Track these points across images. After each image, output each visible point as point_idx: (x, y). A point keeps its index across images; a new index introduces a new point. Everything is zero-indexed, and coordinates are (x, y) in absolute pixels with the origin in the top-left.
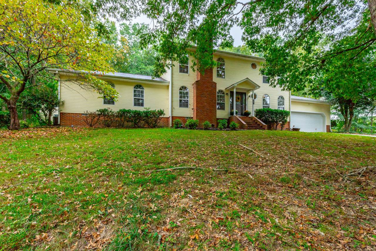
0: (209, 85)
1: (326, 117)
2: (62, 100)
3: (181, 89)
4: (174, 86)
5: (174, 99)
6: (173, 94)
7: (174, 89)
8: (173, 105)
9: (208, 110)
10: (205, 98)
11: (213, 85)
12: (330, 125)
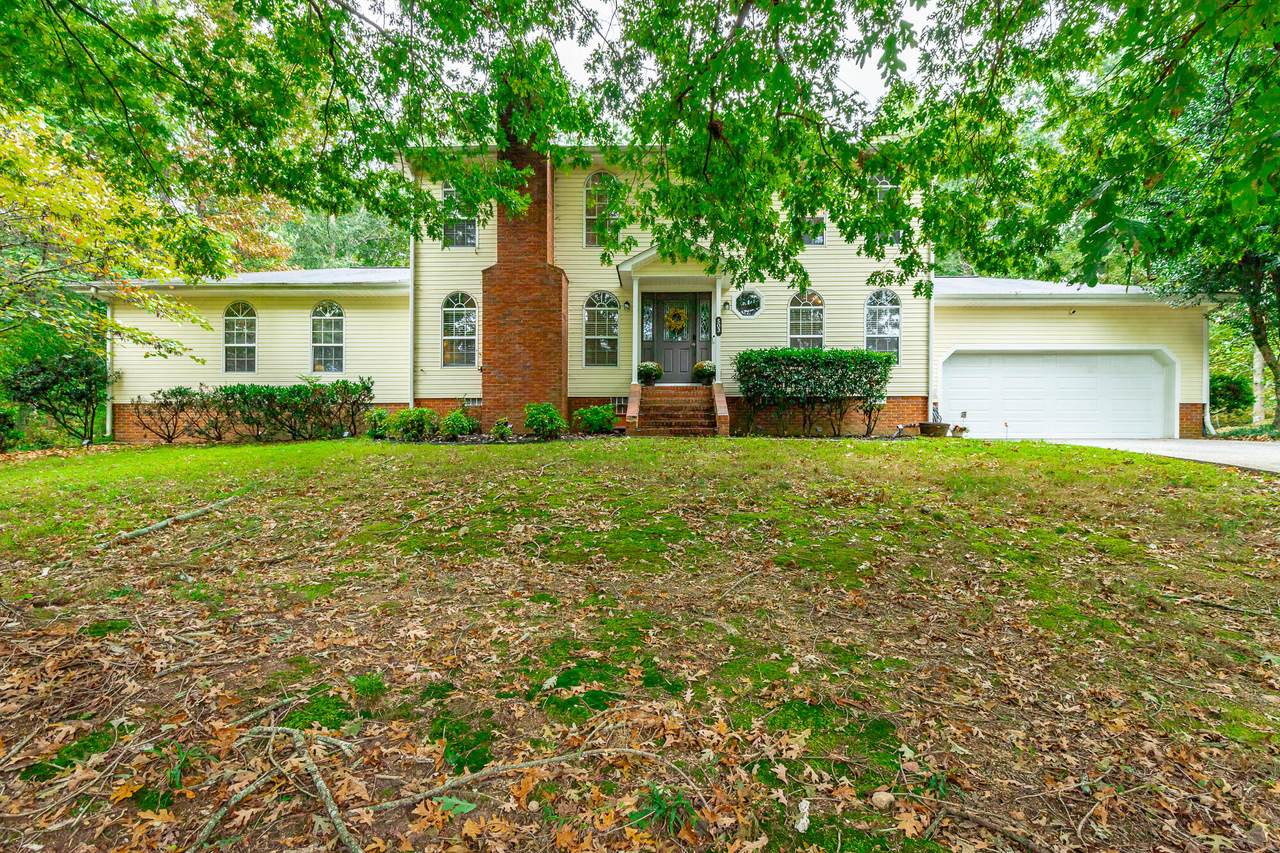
0: (533, 279)
1: (1178, 367)
2: (116, 368)
3: (448, 304)
4: (423, 295)
5: (424, 339)
6: (421, 323)
7: (422, 304)
8: (420, 360)
9: (527, 372)
10: (519, 328)
11: (547, 277)
12: (1205, 399)
